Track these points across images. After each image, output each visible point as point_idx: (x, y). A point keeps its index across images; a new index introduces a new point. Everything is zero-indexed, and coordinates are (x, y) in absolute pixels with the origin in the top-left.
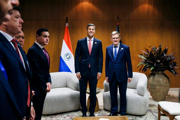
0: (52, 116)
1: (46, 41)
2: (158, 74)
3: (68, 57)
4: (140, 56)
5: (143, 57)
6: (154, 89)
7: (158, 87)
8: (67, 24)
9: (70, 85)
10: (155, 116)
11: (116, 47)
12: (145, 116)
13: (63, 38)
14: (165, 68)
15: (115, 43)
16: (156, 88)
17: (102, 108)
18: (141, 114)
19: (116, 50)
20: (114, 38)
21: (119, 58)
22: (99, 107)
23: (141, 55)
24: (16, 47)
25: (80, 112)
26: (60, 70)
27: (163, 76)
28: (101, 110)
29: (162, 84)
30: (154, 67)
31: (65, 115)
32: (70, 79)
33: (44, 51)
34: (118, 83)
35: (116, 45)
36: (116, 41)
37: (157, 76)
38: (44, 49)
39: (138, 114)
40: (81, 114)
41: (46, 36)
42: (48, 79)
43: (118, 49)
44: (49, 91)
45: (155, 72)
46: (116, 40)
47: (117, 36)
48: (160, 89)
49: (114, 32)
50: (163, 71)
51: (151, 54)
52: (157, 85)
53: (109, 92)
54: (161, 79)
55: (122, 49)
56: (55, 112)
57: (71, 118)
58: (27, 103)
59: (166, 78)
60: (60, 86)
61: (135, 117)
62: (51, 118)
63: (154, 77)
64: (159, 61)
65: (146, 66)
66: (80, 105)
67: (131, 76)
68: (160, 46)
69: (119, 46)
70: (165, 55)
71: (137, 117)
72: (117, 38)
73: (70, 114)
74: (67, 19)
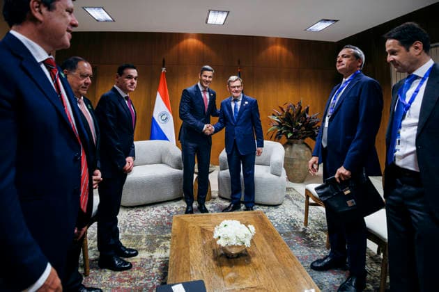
0: (138, 209)
1: (130, 84)
2: (297, 143)
3: (164, 118)
4: (271, 117)
5: (275, 118)
6: (292, 165)
7: (297, 163)
8: (164, 70)
9: (166, 160)
10: (296, 204)
11: (236, 100)
12: (281, 206)
13: (157, 89)
14: (308, 133)
15: (235, 95)
16: (295, 163)
17: (217, 195)
18: (277, 203)
19: (236, 106)
20: (234, 87)
21: (241, 118)
22: (212, 193)
23: (274, 115)
24: (55, 76)
25: (182, 201)
26: (151, 138)
27: (304, 146)
28: (215, 198)
29: (303, 157)
30: (292, 132)
31: (159, 207)
32: (167, 152)
33: (126, 102)
34: (240, 158)
35: (237, 97)
36: (237, 92)
37: (295, 146)
38: (127, 98)
39: (272, 204)
40: (185, 205)
41: (130, 77)
42: (130, 151)
43: (239, 103)
44: (130, 171)
45: (292, 140)
46: (237, 89)
47: (238, 83)
48: (300, 165)
49: (233, 78)
50: (304, 138)
51: (288, 115)
52: (296, 159)
53: (228, 170)
54: (301, 151)
55: (247, 103)
56: (142, 202)
57: (168, 212)
58: (80, 206)
59: (308, 149)
60: (152, 161)
61: (267, 207)
62: (137, 212)
63: (292, 148)
64: (300, 124)
65: (281, 131)
66: (182, 191)
67: (261, 145)
68: (299, 103)
69: (241, 99)
70: (307, 116)
71: (271, 208)
72: (238, 87)
73: (166, 206)
74: (164, 61)
